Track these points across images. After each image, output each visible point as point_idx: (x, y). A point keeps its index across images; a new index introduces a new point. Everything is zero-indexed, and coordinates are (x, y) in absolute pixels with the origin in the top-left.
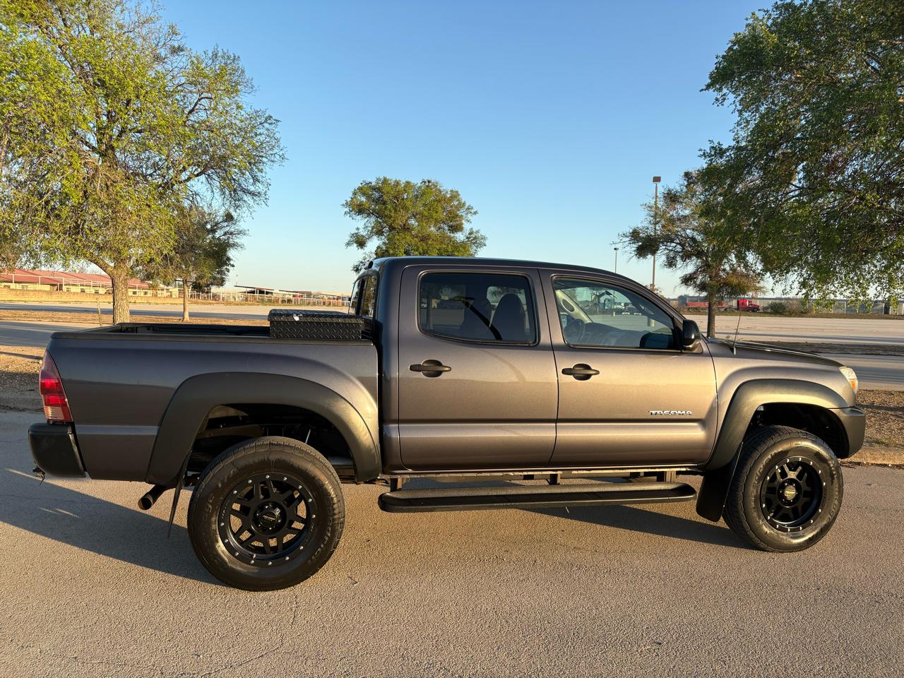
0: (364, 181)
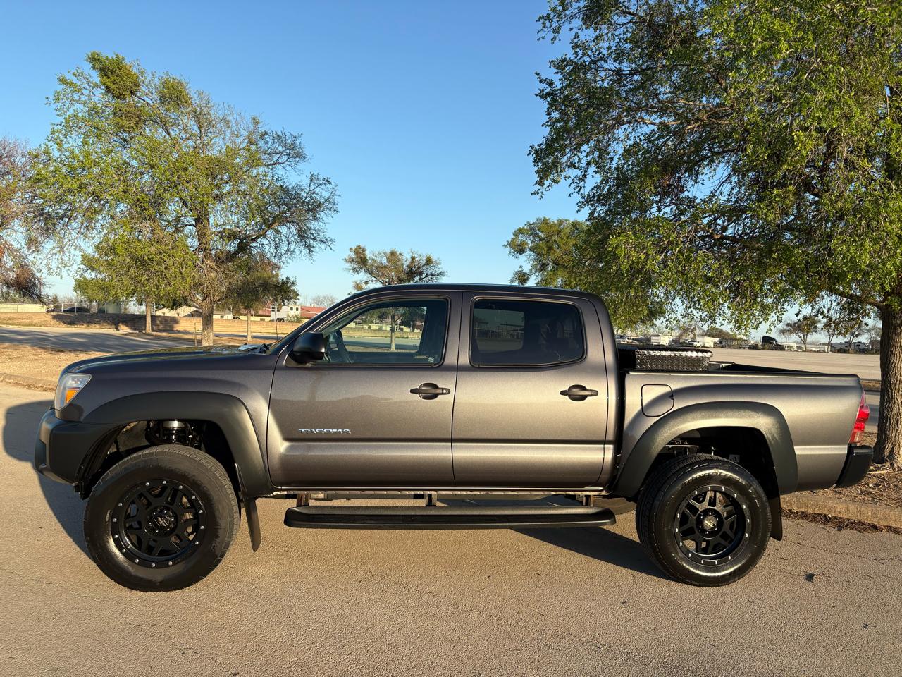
0: (528, 222)
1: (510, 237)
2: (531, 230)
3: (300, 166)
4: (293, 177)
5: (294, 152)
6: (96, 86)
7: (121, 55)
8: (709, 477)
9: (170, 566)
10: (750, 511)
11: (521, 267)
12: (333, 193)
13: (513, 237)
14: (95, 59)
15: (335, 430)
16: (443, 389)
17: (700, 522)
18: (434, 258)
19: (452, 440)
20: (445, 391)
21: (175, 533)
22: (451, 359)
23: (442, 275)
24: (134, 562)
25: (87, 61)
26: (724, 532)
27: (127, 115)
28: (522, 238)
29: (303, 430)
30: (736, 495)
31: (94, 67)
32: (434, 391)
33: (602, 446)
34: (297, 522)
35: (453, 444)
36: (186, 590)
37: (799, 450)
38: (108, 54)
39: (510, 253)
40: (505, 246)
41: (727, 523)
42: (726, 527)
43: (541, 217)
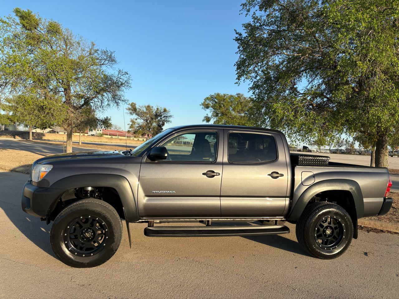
1: (203, 101)
2: (212, 98)
3: (114, 66)
4: (110, 70)
5: (111, 59)
6: (17, 24)
7: (30, 10)
8: (329, 212)
9: (92, 256)
10: (346, 226)
11: (207, 114)
12: (129, 79)
13: (204, 101)
14: (17, 11)
15: (168, 192)
16: (217, 173)
17: (324, 231)
18: (167, 109)
19: (220, 196)
20: (218, 174)
21: (93, 240)
22: (219, 160)
23: (171, 117)
24: (75, 254)
25: (13, 12)
26: (334, 236)
27: (33, 38)
28: (208, 102)
29: (154, 192)
30: (340, 220)
31: (17, 15)
32: (213, 174)
33: (285, 199)
34: (151, 234)
35: (221, 198)
36: (99, 267)
37: (365, 200)
38: (24, 9)
39: (202, 108)
40: (201, 105)
41: (335, 232)
42: (335, 234)
43: (217, 93)
